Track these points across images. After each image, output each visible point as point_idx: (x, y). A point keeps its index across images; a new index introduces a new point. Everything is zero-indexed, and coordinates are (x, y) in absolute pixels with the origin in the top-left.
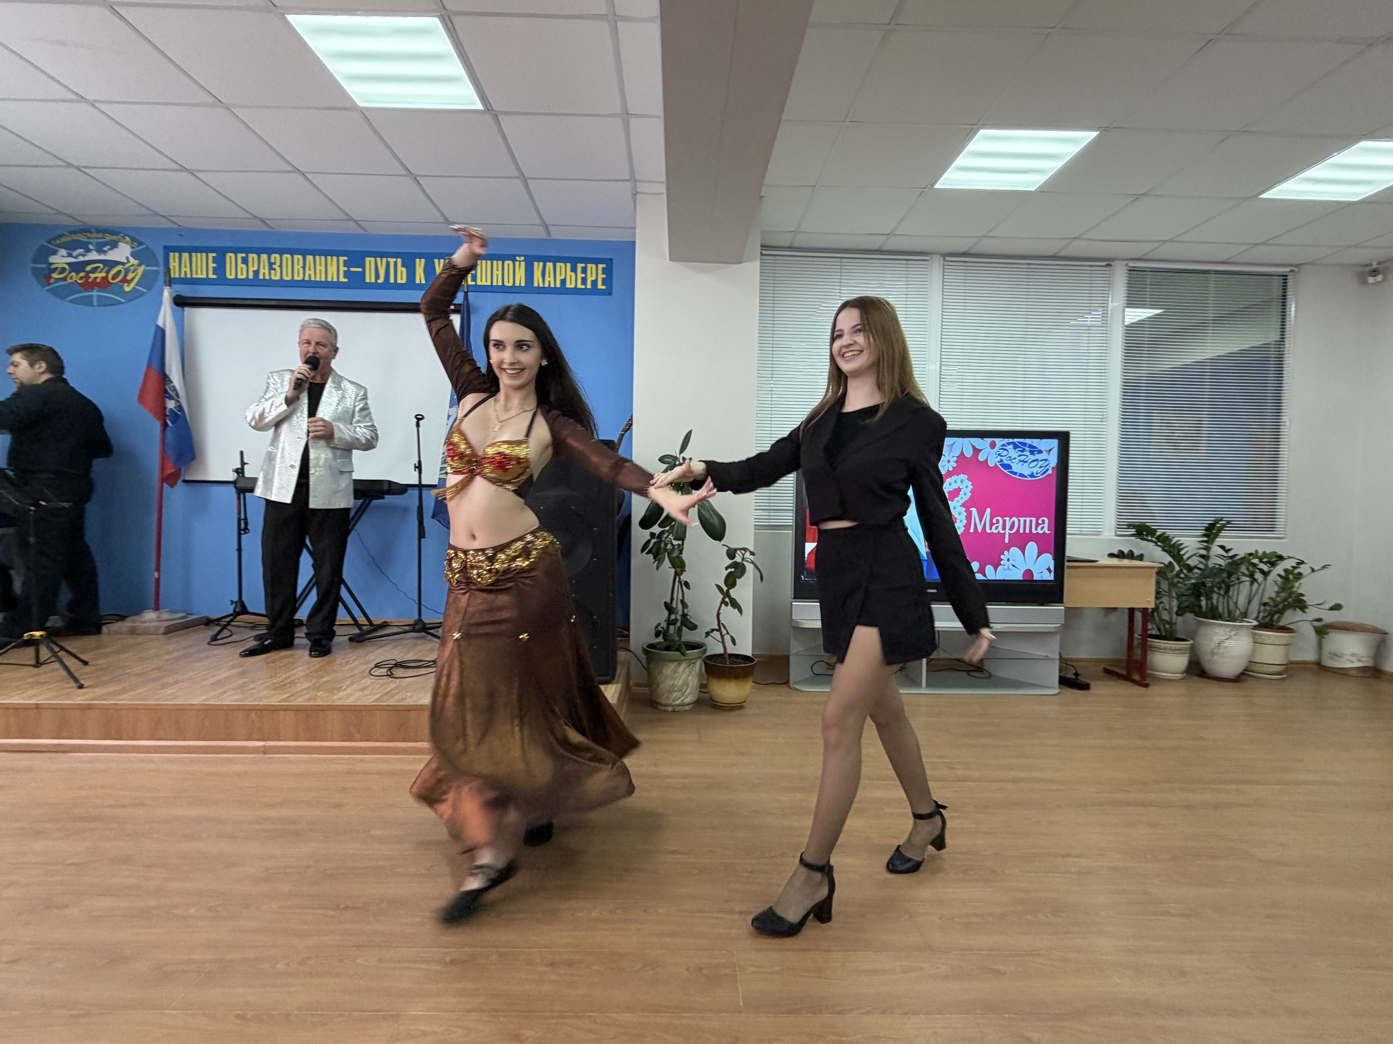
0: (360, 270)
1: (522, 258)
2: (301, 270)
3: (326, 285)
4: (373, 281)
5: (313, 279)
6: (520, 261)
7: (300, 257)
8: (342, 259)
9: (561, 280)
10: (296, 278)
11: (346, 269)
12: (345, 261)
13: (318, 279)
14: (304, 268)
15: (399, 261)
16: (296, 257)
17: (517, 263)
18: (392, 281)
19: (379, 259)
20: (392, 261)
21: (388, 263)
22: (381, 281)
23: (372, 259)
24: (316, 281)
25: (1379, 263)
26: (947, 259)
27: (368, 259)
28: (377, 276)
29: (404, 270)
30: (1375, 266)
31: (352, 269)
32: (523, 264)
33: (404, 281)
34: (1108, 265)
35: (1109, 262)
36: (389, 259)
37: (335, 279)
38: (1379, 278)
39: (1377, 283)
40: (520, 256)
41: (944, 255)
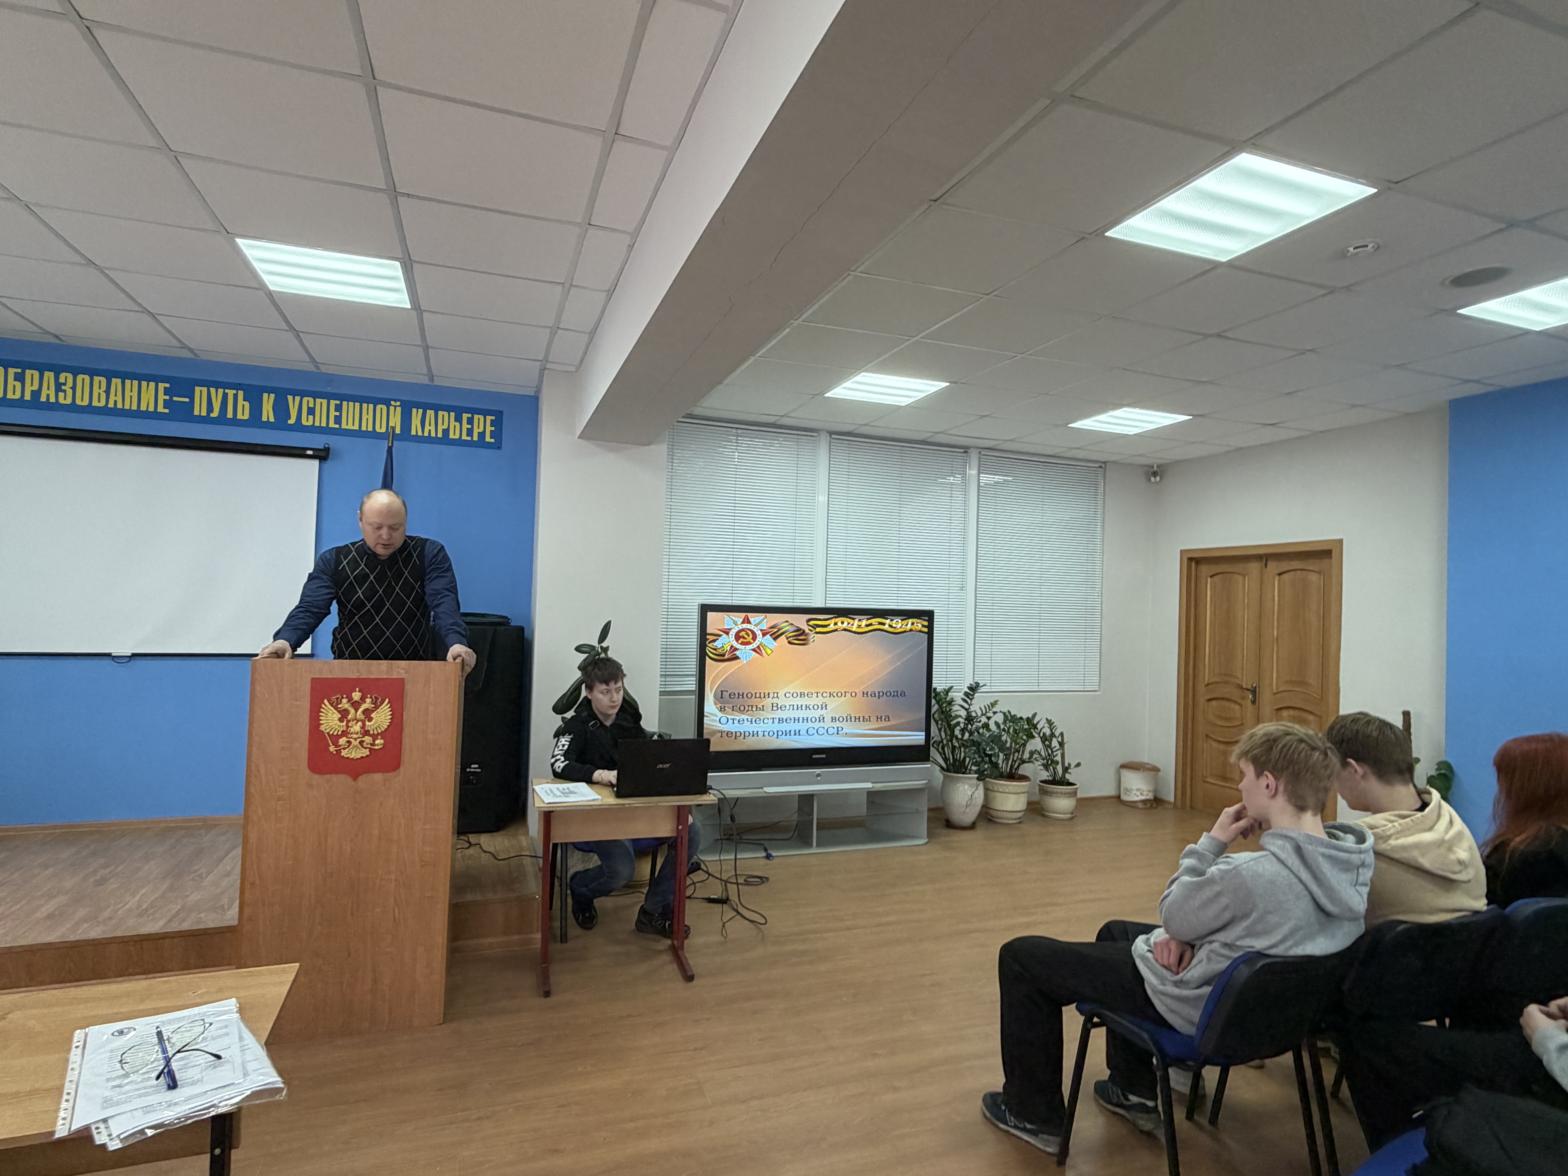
0: (187, 400)
1: (398, 403)
2: (103, 395)
3: (138, 414)
4: (204, 413)
5: (120, 406)
6: (395, 407)
7: (103, 380)
8: (162, 386)
9: (443, 430)
10: (95, 403)
11: (167, 397)
12: (165, 388)
13: (127, 407)
14: (108, 392)
15: (241, 394)
16: (97, 379)
17: (392, 408)
18: (230, 415)
19: (213, 390)
20: (231, 393)
21: (225, 396)
22: (215, 414)
23: (205, 389)
24: (123, 409)
25: (1157, 467)
26: (833, 436)
27: (197, 389)
28: (210, 408)
29: (247, 404)
30: (1155, 468)
31: (175, 399)
32: (399, 409)
33: (246, 417)
34: (965, 452)
35: (966, 449)
36: (227, 391)
37: (151, 409)
38: (1158, 479)
39: (1156, 483)
40: (395, 401)
41: (831, 433)
